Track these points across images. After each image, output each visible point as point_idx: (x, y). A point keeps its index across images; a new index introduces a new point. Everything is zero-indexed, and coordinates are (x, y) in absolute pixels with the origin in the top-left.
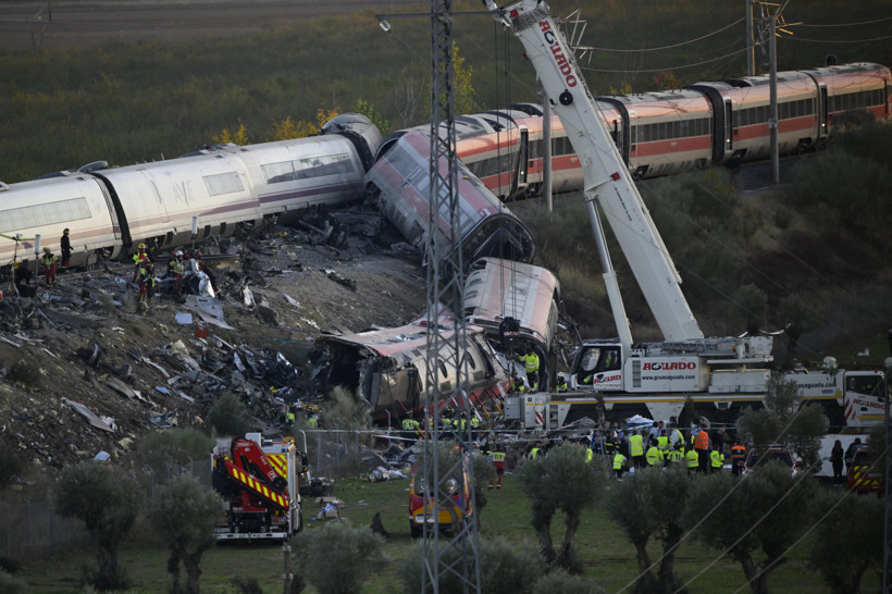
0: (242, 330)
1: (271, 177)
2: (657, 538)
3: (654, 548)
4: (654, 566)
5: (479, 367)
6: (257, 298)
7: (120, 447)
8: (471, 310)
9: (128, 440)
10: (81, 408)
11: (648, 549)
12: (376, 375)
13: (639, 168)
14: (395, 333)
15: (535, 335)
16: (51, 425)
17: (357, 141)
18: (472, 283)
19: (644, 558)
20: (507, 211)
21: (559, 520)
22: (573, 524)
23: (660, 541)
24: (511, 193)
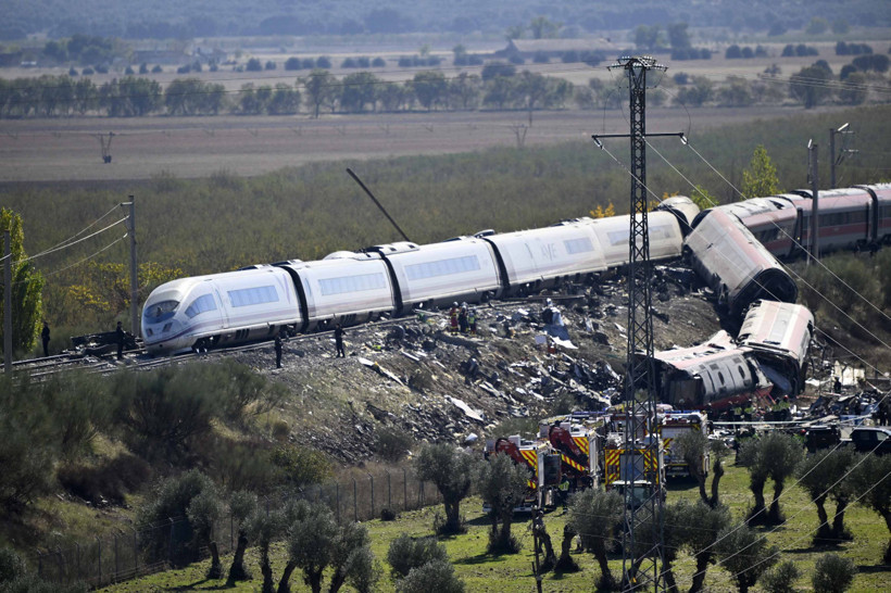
0: (581, 348)
1: (614, 242)
2: (832, 500)
3: (830, 507)
4: (830, 521)
5: (748, 376)
6: (596, 326)
7: (487, 430)
8: (746, 336)
9: (492, 426)
10: (460, 404)
11: (825, 506)
12: (673, 382)
13: (886, 236)
14: (690, 351)
15: (790, 354)
16: (436, 415)
17: (680, 216)
18: (751, 317)
19: (822, 514)
20: (778, 267)
21: (769, 484)
22: (778, 489)
23: (834, 502)
24: (791, 252)
